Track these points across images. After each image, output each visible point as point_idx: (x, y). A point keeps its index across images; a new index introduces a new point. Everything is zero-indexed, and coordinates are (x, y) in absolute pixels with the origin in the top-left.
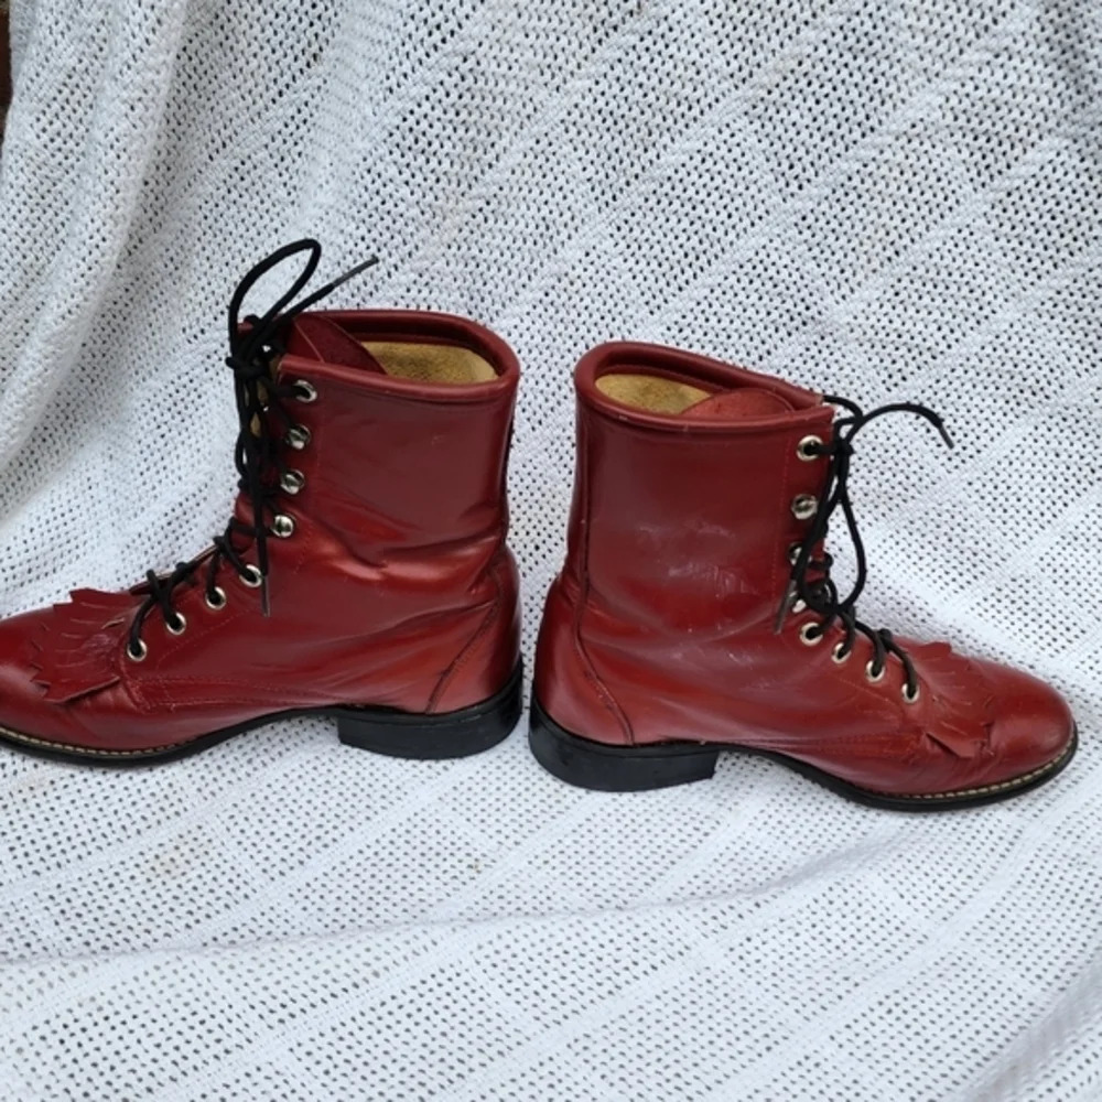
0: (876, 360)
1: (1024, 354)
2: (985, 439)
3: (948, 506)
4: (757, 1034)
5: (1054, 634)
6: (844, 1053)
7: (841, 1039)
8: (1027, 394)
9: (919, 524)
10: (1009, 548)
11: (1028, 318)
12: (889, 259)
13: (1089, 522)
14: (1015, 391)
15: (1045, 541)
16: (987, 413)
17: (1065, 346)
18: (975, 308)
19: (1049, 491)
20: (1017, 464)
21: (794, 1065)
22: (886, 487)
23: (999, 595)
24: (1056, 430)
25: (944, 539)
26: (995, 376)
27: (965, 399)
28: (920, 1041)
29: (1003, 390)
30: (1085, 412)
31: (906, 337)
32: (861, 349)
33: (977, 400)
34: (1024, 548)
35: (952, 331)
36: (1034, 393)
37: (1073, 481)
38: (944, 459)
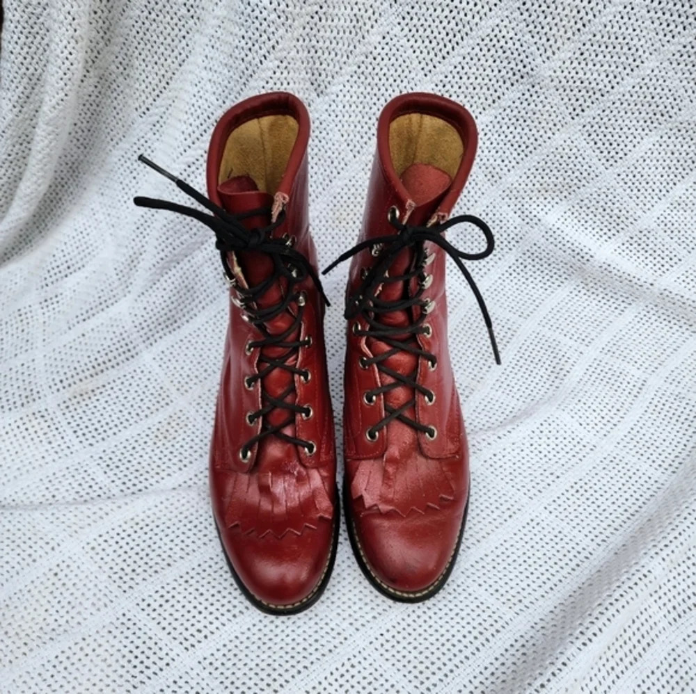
0: (566, 99)
1: (659, 90)
2: (630, 146)
3: (604, 190)
4: (503, 508)
5: (663, 262)
6: (553, 516)
7: (551, 508)
8: (658, 116)
9: (586, 201)
10: (640, 213)
11: (664, 65)
12: (579, 30)
13: (688, 194)
14: (651, 115)
15: (660, 208)
16: (633, 130)
17: (685, 82)
18: (631, 61)
19: (665, 176)
20: (648, 161)
21: (525, 525)
22: (568, 180)
23: (632, 241)
24: (673, 138)
25: (601, 210)
26: (639, 106)
27: (620, 121)
28: (594, 506)
29: (644, 114)
30: (693, 126)
31: (586, 83)
32: (558, 93)
33: (627, 122)
34: (648, 212)
35: (615, 77)
36: (662, 115)
37: (680, 169)
38: (604, 161)
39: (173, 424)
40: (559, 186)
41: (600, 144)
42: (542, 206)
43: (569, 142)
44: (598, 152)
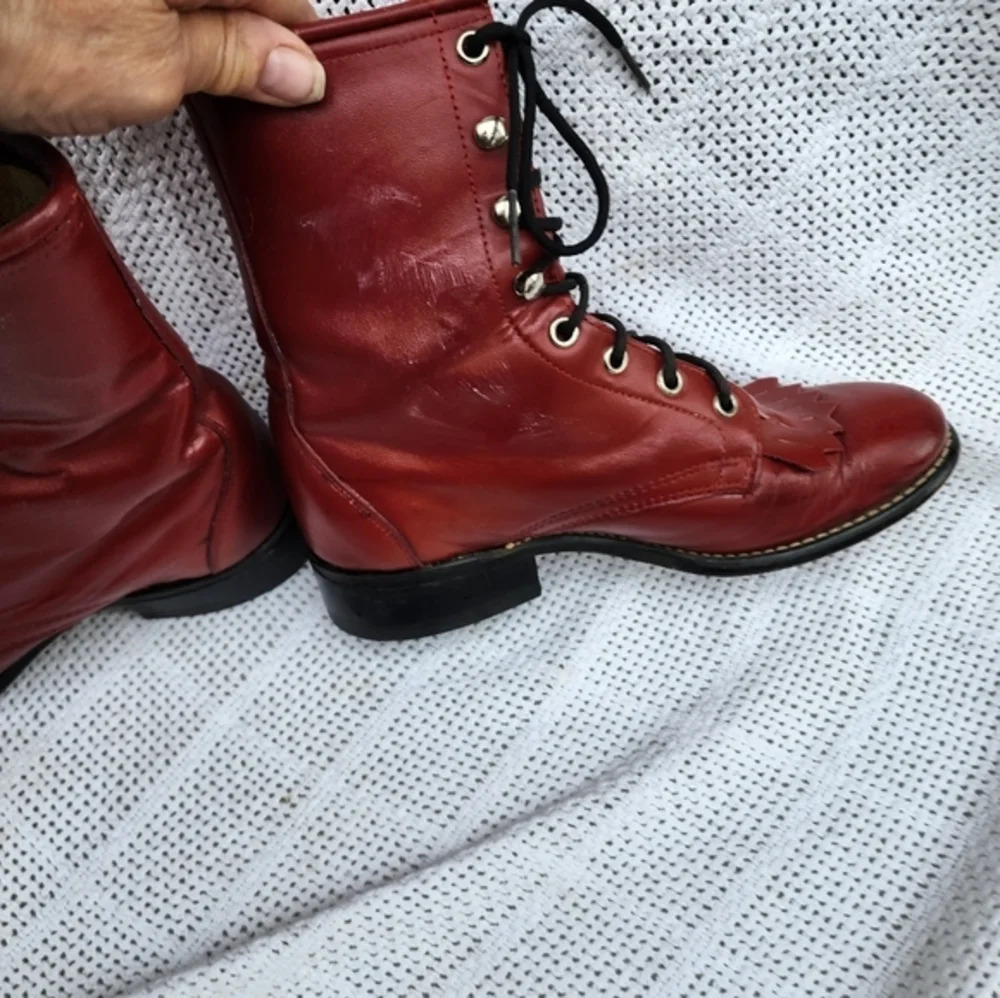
1: (826, 25)
2: (789, 151)
3: (756, 244)
4: (639, 960)
5: (893, 358)
6: (738, 959)
7: (732, 943)
8: (835, 77)
9: (724, 271)
10: (834, 275)
13: (924, 217)
14: (819, 78)
15: (874, 257)
16: (788, 117)
20: (832, 173)
22: (678, 239)
23: (827, 329)
24: (875, 116)
25: (756, 282)
26: (791, 66)
27: (758, 106)
28: (819, 921)
29: (804, 81)
30: (911, 83)
31: (666, 45)
33: (772, 104)
34: (851, 271)
35: (726, 19)
36: (843, 75)
37: (901, 173)
38: (742, 190)
40: (664, 253)
41: (726, 159)
42: (639, 298)
43: (662, 167)
44: (726, 175)
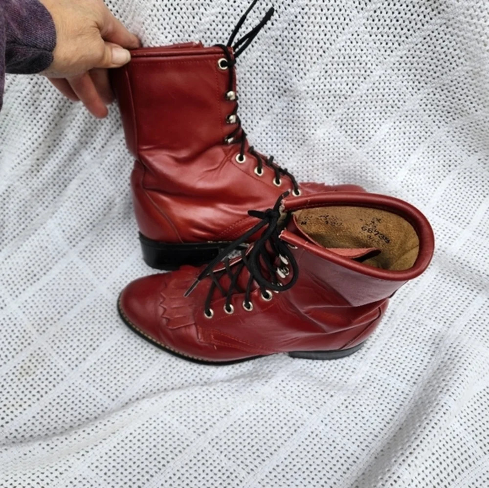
0: (320, 105)
1: (387, 90)
2: (372, 132)
4: (290, 424)
6: (328, 428)
8: (390, 108)
11: (388, 72)
12: (321, 56)
13: (419, 161)
14: (384, 108)
15: (403, 174)
16: (372, 120)
17: (405, 83)
18: (363, 72)
19: (402, 150)
20: (388, 141)
21: (307, 437)
22: (330, 160)
24: (403, 122)
26: (374, 102)
27: (362, 115)
29: (379, 108)
30: (416, 112)
31: (333, 92)
32: (313, 101)
33: (367, 115)
34: (394, 178)
35: (353, 85)
36: (392, 107)
37: (412, 144)
38: (354, 144)
39: (34, 360)
40: (326, 165)
41: (349, 132)
43: (327, 134)
44: (349, 138)
